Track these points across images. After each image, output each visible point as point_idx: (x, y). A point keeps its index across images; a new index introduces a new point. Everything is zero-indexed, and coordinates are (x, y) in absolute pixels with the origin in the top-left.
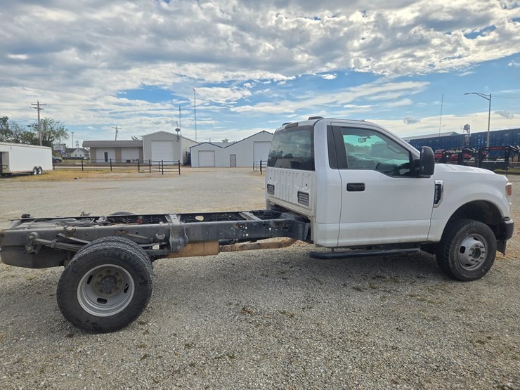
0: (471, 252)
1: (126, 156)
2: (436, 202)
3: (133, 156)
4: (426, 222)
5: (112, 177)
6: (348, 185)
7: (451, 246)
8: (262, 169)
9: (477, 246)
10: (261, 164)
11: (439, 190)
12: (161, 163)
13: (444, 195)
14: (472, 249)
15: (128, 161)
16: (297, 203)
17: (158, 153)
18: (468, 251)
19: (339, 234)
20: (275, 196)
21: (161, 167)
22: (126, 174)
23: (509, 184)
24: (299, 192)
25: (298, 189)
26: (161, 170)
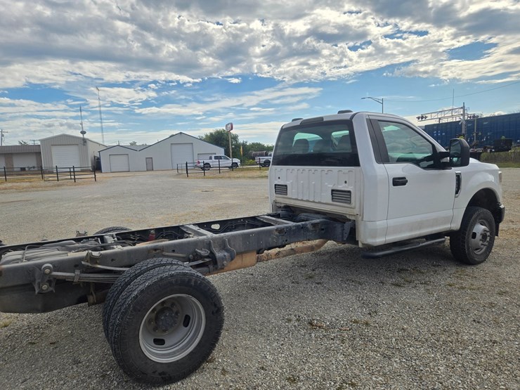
0: (481, 237)
1: (18, 163)
2: (457, 192)
3: (30, 162)
4: (449, 213)
5: (11, 188)
6: (394, 179)
7: (467, 233)
8: (189, 172)
9: (484, 231)
10: (187, 166)
11: (459, 180)
12: (72, 170)
13: (462, 185)
14: (481, 234)
15: (23, 169)
16: (331, 202)
17: (62, 159)
18: (479, 237)
19: (386, 231)
20: (288, 196)
21: (72, 174)
22: (28, 184)
23: (500, 172)
24: (333, 191)
25: (331, 187)
26: (73, 177)
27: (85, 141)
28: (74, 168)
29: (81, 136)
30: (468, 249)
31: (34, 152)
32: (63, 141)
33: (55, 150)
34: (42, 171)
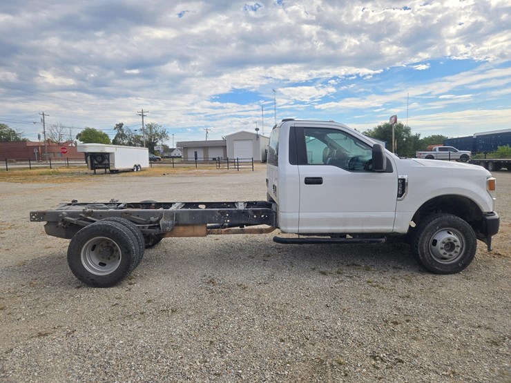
1: (213, 154)
2: (399, 196)
3: (218, 154)
4: (391, 214)
5: (194, 173)
6: (306, 178)
9: (449, 239)
11: (403, 184)
12: (236, 161)
13: (409, 189)
14: (443, 243)
15: (214, 159)
17: (240, 152)
18: (439, 245)
19: (299, 222)
21: (236, 164)
22: (207, 171)
23: (492, 178)
24: (273, 185)
26: (237, 167)
27: (258, 136)
28: (238, 159)
29: (255, 132)
30: (423, 255)
31: (222, 146)
32: (242, 137)
33: (236, 143)
34: (227, 161)
